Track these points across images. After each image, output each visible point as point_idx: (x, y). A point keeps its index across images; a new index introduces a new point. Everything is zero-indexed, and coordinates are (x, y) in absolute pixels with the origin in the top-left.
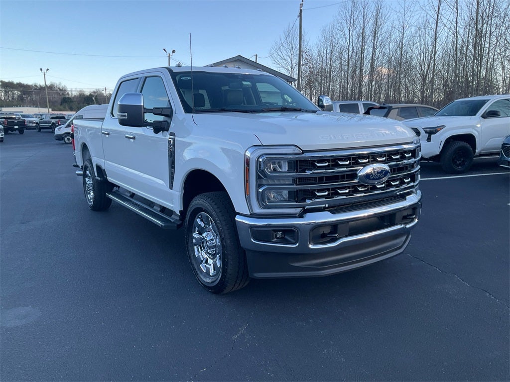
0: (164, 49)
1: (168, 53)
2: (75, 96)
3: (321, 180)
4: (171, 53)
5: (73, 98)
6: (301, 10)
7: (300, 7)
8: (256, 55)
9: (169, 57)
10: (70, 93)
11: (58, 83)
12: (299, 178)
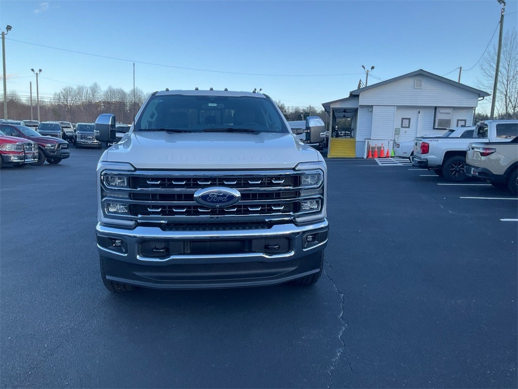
0: (363, 66)
1: (366, 70)
2: (291, 113)
3: (154, 196)
4: (370, 70)
5: (289, 115)
6: (502, 16)
7: (502, 12)
8: (461, 68)
9: (367, 74)
10: (287, 110)
11: (278, 102)
12: (133, 194)
